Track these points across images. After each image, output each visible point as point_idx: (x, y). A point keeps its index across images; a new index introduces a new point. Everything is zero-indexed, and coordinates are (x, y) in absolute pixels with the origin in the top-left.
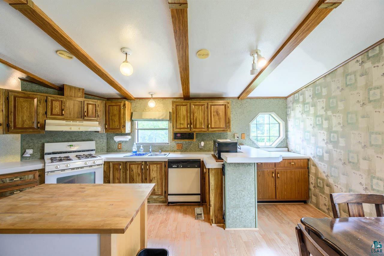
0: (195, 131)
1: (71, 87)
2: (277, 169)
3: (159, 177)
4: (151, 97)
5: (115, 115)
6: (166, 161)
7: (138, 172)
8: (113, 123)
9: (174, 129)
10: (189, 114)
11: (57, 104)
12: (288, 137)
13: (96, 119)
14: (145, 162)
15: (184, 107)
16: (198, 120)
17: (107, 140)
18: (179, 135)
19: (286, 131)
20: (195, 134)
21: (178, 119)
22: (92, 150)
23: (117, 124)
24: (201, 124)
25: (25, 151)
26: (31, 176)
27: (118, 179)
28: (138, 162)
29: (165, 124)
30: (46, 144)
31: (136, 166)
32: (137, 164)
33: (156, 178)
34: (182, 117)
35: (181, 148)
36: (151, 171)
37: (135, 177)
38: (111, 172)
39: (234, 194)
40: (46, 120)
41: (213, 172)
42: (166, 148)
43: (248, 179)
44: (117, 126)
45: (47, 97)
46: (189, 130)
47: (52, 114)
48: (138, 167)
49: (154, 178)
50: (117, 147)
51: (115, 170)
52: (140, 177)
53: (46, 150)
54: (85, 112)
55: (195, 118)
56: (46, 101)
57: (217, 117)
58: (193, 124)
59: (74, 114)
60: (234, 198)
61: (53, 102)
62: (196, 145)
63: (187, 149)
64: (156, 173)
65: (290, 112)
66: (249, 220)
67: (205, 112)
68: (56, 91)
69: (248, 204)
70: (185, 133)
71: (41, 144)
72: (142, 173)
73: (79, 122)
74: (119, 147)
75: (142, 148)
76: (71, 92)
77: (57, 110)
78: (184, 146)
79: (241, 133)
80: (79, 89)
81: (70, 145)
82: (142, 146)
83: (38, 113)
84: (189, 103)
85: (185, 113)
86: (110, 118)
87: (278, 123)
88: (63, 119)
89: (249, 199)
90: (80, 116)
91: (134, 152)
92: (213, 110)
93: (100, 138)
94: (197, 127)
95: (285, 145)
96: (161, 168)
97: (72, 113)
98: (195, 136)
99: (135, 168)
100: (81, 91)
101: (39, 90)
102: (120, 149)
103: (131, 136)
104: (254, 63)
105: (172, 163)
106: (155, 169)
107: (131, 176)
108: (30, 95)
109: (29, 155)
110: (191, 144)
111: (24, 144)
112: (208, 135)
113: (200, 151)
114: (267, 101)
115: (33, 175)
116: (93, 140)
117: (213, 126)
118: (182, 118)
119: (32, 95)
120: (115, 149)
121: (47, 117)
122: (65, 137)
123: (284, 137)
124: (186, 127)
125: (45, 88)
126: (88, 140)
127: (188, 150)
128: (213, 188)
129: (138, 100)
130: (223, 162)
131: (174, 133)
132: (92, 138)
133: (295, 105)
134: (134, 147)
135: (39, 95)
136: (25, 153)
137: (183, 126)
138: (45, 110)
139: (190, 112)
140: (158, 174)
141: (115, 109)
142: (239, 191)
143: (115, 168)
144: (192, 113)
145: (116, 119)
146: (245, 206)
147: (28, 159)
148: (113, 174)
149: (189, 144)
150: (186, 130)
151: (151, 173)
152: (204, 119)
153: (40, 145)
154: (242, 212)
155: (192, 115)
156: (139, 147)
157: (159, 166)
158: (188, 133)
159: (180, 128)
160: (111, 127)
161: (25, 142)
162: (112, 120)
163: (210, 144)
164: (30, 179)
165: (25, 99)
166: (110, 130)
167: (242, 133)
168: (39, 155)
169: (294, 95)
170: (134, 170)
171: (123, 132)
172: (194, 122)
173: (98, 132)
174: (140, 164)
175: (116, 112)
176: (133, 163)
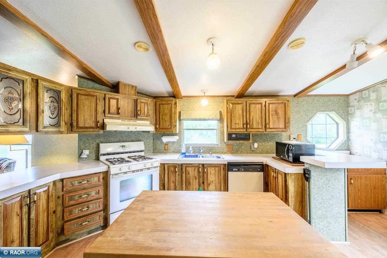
0: (252, 132)
1: (125, 85)
2: (350, 174)
3: (217, 181)
4: (203, 94)
5: (166, 114)
6: (226, 164)
7: (194, 175)
8: (164, 122)
9: (229, 129)
10: (245, 113)
11: (113, 102)
12: (350, 138)
13: (147, 118)
14: (202, 164)
15: (239, 105)
16: (254, 119)
17: (153, 141)
18: (234, 136)
19: (348, 132)
20: (251, 135)
21: (233, 119)
22: (141, 151)
23: (168, 123)
24: (258, 124)
25: (82, 152)
26: (96, 179)
27: (173, 182)
28: (195, 164)
29: (214, 124)
30: (101, 145)
31: (193, 168)
32: (194, 166)
33: (214, 182)
34: (237, 116)
35: (231, 150)
36: (209, 174)
37: (191, 181)
38: (166, 175)
39: (321, 202)
40: (104, 120)
41: (293, 177)
42: (215, 149)
43: (337, 186)
44: (168, 126)
45: (105, 95)
46: (245, 130)
47: (109, 113)
48: (195, 170)
49: (212, 181)
50: (163, 148)
51: (170, 172)
52: (197, 180)
53: (102, 151)
54: (139, 111)
55: (251, 118)
56: (104, 99)
57: (276, 117)
58: (250, 124)
59: (128, 112)
60: (321, 207)
61: (111, 99)
62: (248, 147)
63: (237, 151)
64: (214, 176)
65: (354, 111)
66: (338, 232)
67: (263, 111)
68: (109, 88)
69: (336, 214)
70: (241, 134)
71: (96, 144)
72: (199, 176)
73: (133, 121)
74: (166, 148)
75: (191, 149)
76: (125, 90)
77: (113, 109)
78: (236, 147)
79: (297, 134)
80: (133, 86)
81: (122, 146)
82: (191, 147)
83: (98, 112)
84: (245, 102)
85: (241, 112)
86: (161, 117)
87: (336, 123)
88: (119, 118)
89: (338, 208)
90: (133, 115)
91: (183, 154)
92: (272, 109)
93: (147, 138)
94: (254, 127)
95: (347, 147)
96: (219, 171)
97: (126, 112)
98: (251, 137)
99: (192, 171)
100: (134, 88)
101: (93, 87)
102: (167, 150)
103: (179, 136)
104: (354, 53)
105: (231, 166)
106: (213, 172)
107: (188, 179)
108: (91, 92)
109: (86, 156)
110: (242, 146)
111: (81, 144)
112: (261, 136)
113: (252, 153)
114: (326, 99)
115: (98, 177)
116: (140, 141)
117: (271, 127)
118: (237, 118)
119: (92, 93)
120: (161, 150)
121: (105, 116)
122: (117, 137)
123: (346, 138)
124: (242, 127)
125: (99, 85)
126: (137, 141)
127: (239, 152)
128: (292, 195)
129: (186, 98)
130: (304, 166)
131: (228, 134)
132: (140, 138)
133: (362, 103)
134: (182, 149)
135: (98, 93)
136: (83, 154)
137: (239, 126)
138: (104, 109)
139: (247, 111)
140: (217, 178)
141: (166, 108)
142: (326, 199)
143: (170, 170)
144: (248, 112)
145: (167, 118)
146: (333, 217)
147: (84, 160)
148: (168, 177)
149: (240, 145)
150: (242, 130)
151: (209, 176)
152: (262, 118)
153: (95, 146)
154: (330, 223)
155: (248, 115)
156: (187, 148)
157: (217, 169)
158: (244, 134)
159: (236, 129)
160: (161, 127)
161: (82, 142)
162: (162, 119)
163: (262, 146)
164: (96, 182)
165: (86, 96)
166: (161, 130)
167: (299, 134)
168: (93, 156)
169: (361, 93)
170: (191, 173)
171: (173, 133)
172: (250, 121)
173: (149, 132)
174: (197, 166)
175: (166, 111)
176: (189, 165)
